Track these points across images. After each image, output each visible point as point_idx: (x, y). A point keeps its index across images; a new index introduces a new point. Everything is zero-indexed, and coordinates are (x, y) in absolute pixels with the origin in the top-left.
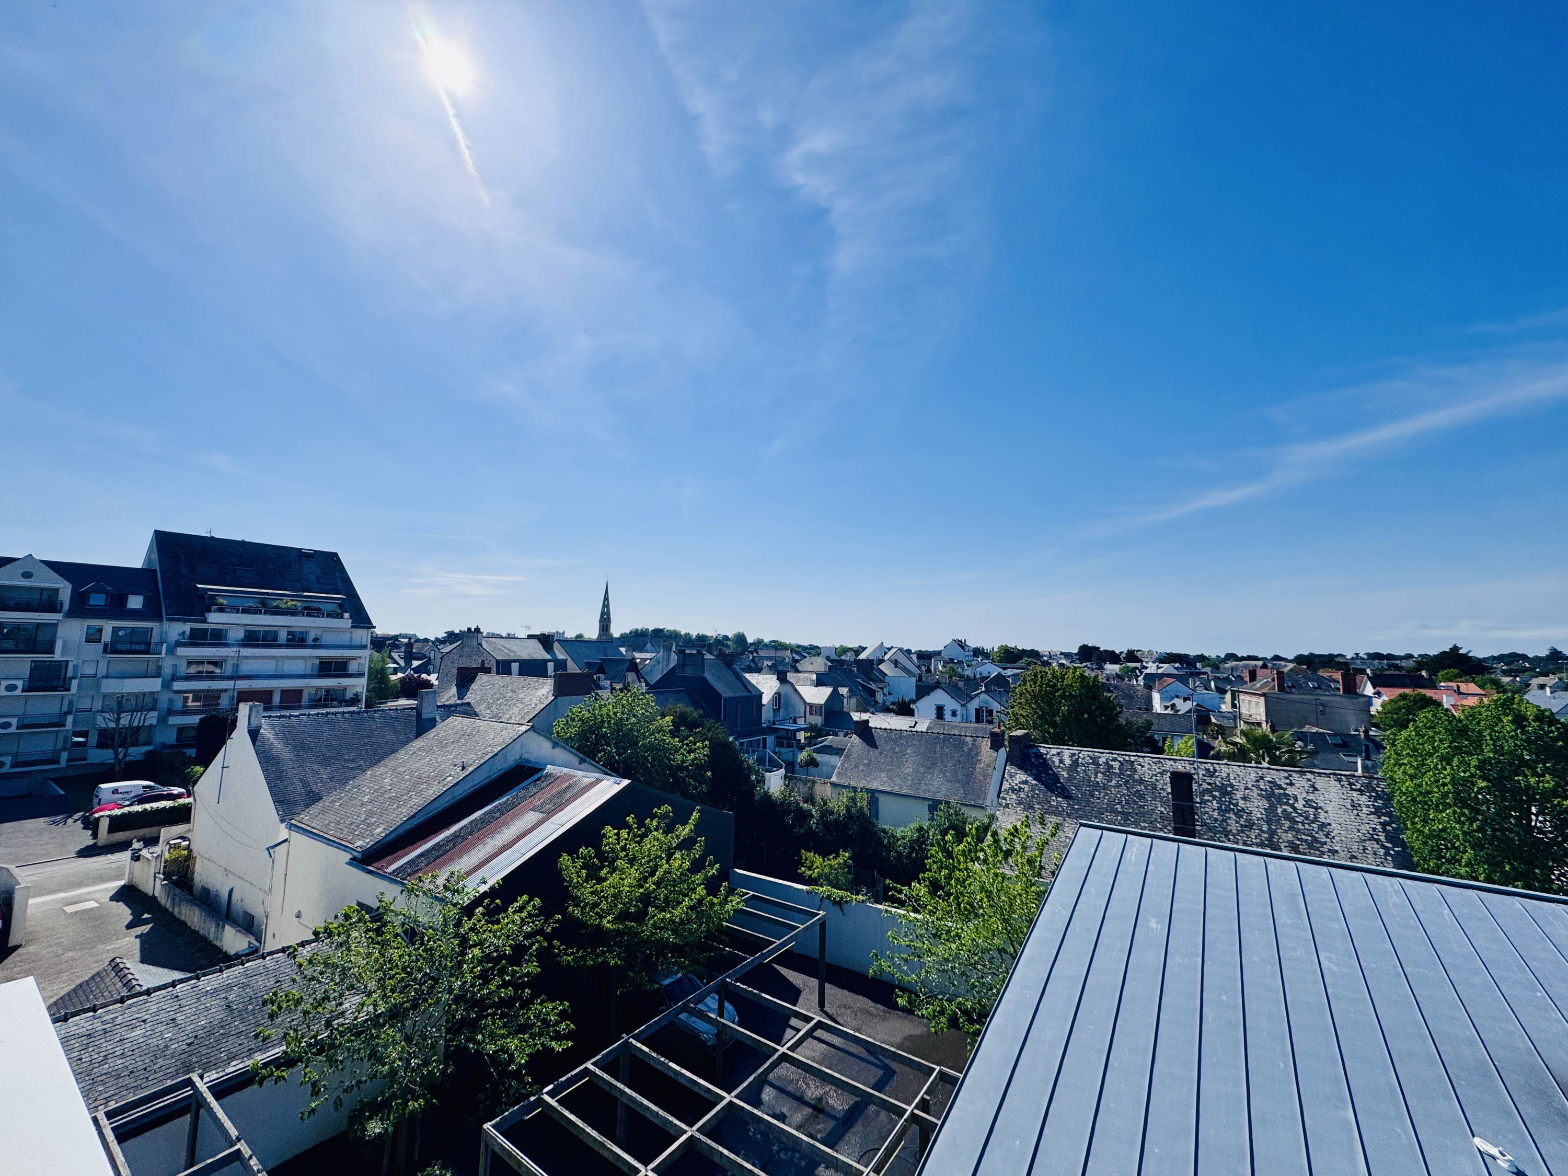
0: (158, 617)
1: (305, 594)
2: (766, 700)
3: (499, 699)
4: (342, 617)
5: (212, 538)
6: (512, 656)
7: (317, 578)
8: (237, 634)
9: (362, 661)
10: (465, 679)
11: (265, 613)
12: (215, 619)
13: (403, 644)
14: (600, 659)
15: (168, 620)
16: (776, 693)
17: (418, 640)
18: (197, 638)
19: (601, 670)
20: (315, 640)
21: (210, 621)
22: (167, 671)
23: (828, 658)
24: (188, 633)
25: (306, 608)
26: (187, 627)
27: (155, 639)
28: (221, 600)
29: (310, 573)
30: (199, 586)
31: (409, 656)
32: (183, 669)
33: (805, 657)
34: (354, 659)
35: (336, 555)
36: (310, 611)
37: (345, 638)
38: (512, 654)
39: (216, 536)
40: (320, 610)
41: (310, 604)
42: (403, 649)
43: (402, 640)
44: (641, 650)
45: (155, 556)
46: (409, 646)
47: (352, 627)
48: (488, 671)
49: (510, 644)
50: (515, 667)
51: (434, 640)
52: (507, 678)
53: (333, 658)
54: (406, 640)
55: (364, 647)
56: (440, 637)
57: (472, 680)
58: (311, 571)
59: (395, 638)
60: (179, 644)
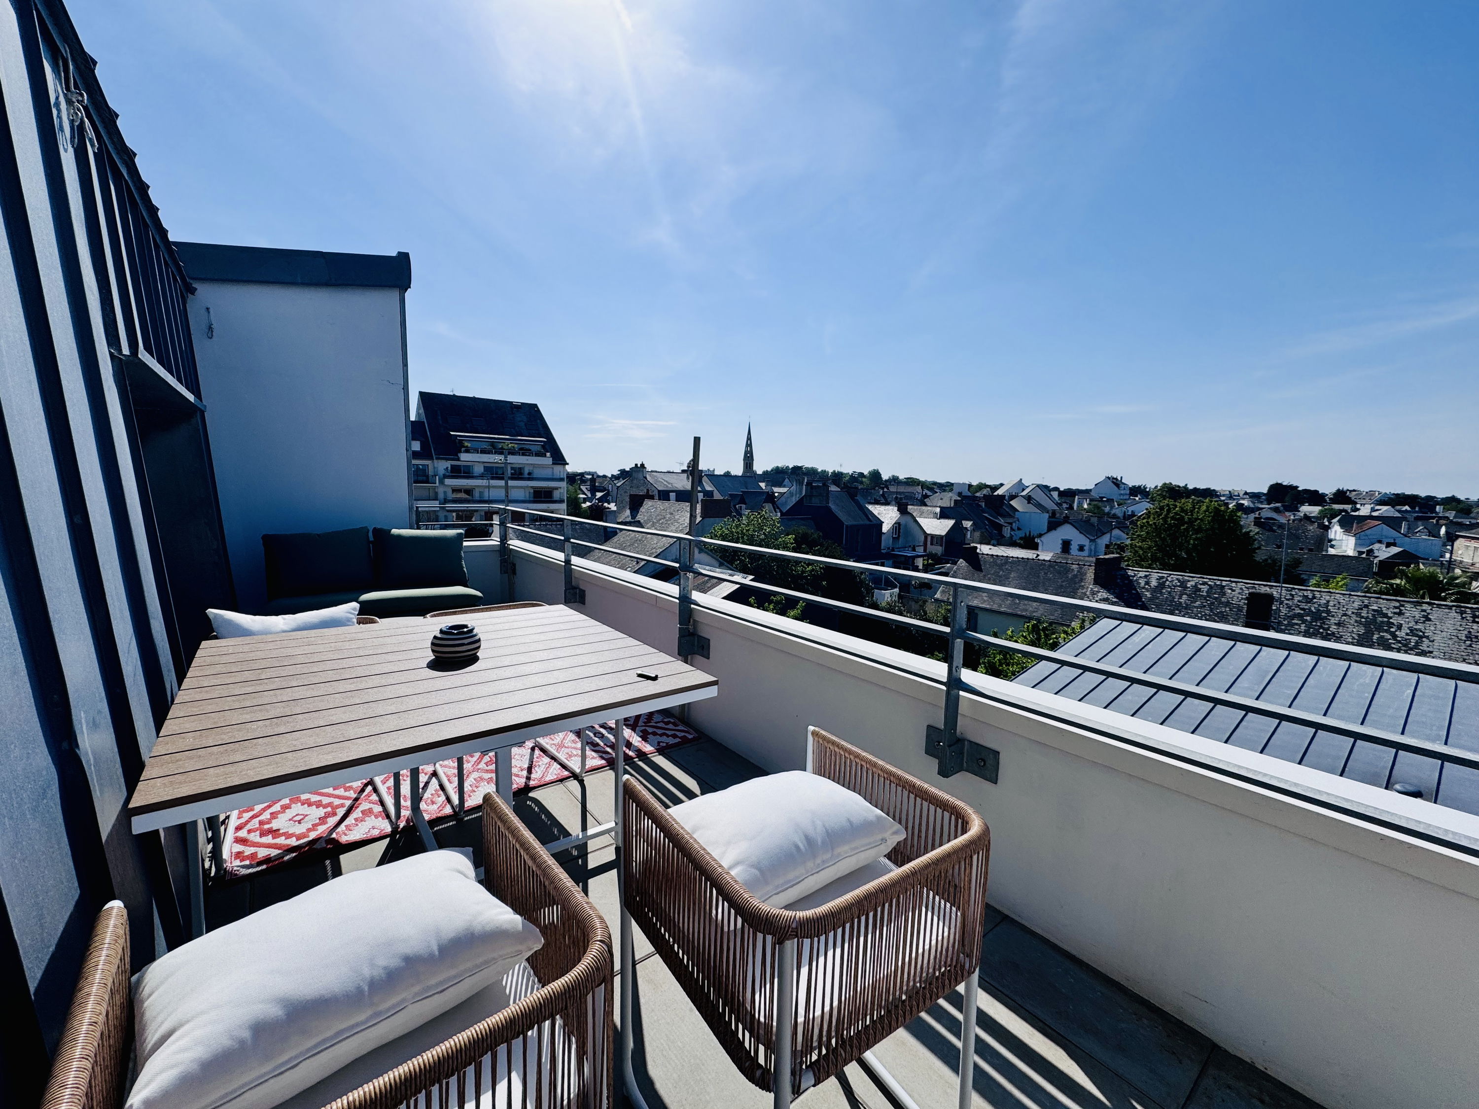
0: (430, 457)
1: (519, 438)
2: (885, 528)
3: (660, 520)
4: (545, 456)
5: (454, 395)
6: (670, 487)
7: (525, 425)
8: (478, 469)
9: (562, 491)
10: (636, 504)
11: (495, 453)
12: (465, 457)
13: (587, 480)
14: (742, 492)
15: (437, 459)
16: (895, 523)
17: (598, 476)
18: (457, 472)
19: (742, 501)
20: (529, 474)
21: (462, 459)
22: (441, 496)
23: (960, 494)
24: (449, 468)
25: (521, 449)
26: (448, 464)
27: (431, 473)
28: (466, 444)
29: (520, 421)
30: (452, 433)
31: (594, 490)
32: (451, 496)
33: (937, 492)
34: (557, 488)
35: (535, 406)
36: (524, 452)
37: (547, 473)
38: (670, 486)
39: (457, 394)
40: (530, 450)
41: (523, 446)
42: (589, 483)
43: (587, 476)
44: (780, 485)
45: (422, 411)
46: (593, 480)
47: (553, 464)
48: (652, 497)
49: (668, 478)
50: (673, 495)
51: (610, 476)
52: (666, 503)
53: (542, 488)
54: (590, 477)
55: (562, 480)
56: (615, 474)
57: (641, 505)
58: (521, 419)
59: (582, 475)
60: (445, 477)
